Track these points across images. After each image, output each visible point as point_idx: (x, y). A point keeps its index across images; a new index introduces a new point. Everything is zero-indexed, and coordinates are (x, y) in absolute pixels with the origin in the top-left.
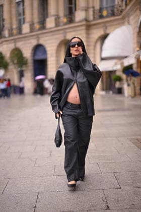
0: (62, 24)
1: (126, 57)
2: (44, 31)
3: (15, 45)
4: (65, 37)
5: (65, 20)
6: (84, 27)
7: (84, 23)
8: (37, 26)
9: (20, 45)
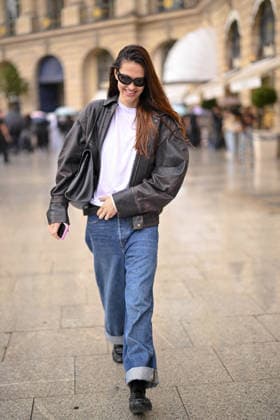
0: (91, 20)
1: (204, 82)
2: (58, 32)
3: (4, 55)
4: (97, 43)
5: (97, 13)
6: (131, 27)
7: (132, 19)
8: (45, 22)
9: (13, 55)
